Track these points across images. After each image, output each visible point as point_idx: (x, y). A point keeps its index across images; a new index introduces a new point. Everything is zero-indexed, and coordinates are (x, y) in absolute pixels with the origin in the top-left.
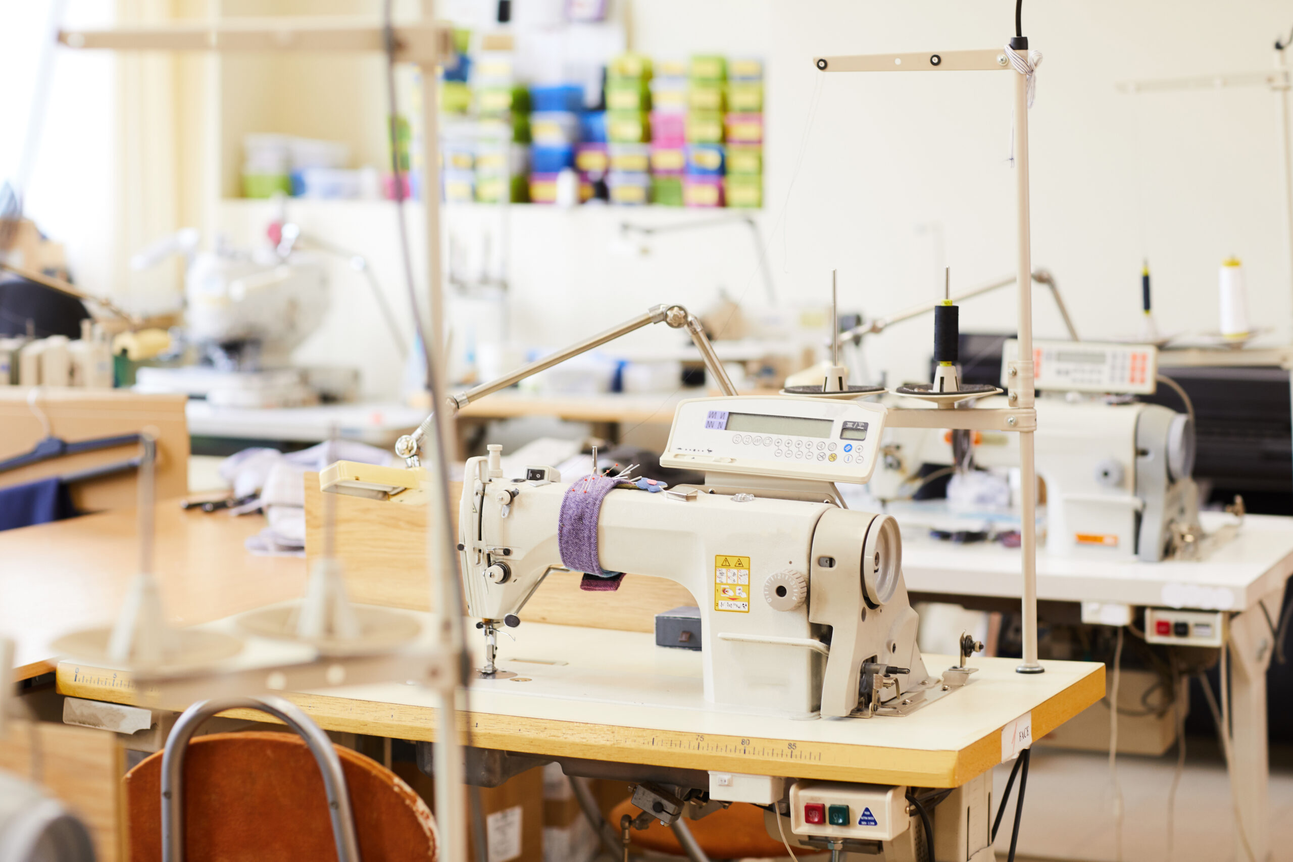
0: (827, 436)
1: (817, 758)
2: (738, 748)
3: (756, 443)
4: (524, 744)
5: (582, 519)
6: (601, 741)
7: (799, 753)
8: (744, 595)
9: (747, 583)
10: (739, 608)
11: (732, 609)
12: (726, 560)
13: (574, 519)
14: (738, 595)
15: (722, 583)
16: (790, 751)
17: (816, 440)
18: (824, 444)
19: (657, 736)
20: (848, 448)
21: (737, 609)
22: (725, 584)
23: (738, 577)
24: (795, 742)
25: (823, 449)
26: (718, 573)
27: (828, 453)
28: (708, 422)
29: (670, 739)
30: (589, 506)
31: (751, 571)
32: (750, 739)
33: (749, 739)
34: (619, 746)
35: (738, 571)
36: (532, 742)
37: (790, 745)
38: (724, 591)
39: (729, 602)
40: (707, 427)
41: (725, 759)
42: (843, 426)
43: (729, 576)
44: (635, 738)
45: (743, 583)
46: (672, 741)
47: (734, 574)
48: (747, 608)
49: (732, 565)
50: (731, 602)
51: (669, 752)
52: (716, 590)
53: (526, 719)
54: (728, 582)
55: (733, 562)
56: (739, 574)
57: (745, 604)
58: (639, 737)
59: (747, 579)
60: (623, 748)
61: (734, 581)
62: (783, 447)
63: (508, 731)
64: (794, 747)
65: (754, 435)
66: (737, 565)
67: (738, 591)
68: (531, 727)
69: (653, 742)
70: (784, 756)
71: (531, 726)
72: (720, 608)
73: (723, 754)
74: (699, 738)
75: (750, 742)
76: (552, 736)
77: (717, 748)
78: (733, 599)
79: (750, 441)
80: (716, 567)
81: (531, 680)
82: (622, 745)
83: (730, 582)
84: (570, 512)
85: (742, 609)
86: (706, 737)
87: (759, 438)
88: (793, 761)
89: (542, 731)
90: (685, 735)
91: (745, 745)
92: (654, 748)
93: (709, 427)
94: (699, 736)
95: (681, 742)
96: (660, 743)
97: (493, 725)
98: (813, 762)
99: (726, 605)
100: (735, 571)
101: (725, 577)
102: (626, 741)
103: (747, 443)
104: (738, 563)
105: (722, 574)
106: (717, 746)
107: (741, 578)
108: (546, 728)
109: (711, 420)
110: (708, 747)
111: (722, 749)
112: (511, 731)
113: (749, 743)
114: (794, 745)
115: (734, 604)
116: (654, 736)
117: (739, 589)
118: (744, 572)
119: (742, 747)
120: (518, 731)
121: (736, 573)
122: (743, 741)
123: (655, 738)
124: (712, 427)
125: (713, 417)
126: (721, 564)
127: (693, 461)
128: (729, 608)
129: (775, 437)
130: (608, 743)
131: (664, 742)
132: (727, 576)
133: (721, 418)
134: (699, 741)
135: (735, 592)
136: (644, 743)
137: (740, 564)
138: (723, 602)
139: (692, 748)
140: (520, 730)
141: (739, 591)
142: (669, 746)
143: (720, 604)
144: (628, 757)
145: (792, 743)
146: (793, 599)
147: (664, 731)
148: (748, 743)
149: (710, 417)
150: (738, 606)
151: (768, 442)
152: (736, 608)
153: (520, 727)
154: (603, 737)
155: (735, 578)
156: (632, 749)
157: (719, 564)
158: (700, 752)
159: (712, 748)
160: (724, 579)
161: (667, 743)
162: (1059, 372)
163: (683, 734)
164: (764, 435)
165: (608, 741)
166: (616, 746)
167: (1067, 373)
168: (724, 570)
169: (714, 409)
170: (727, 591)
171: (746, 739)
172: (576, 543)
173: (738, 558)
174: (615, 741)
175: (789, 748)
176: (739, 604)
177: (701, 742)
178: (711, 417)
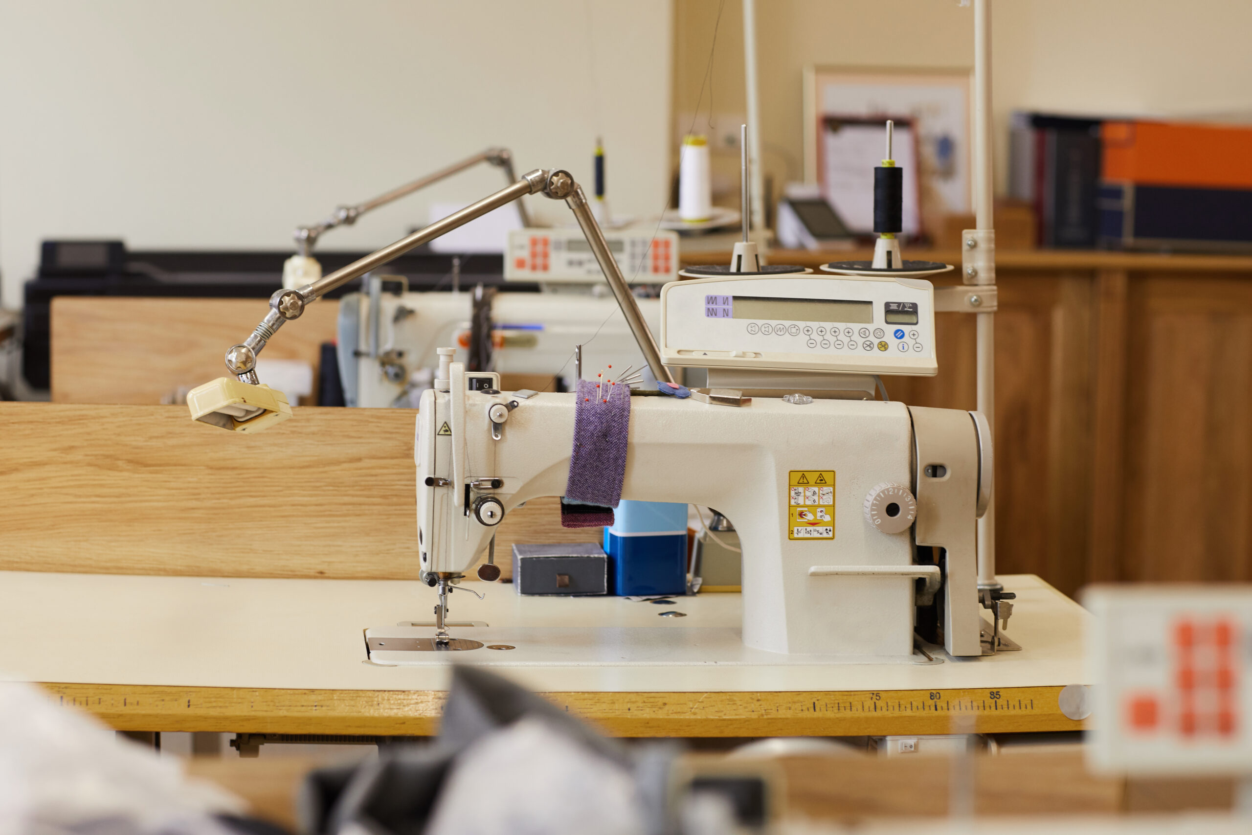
0: (870, 320)
1: (1029, 707)
2: (926, 704)
3: (779, 333)
4: (636, 727)
5: (606, 436)
6: (743, 714)
7: (1006, 703)
8: (827, 518)
9: (831, 503)
10: (821, 534)
11: (812, 536)
12: (803, 476)
13: (597, 437)
14: (818, 518)
15: (798, 505)
16: (993, 701)
17: (856, 327)
18: (867, 331)
19: (818, 700)
20: (899, 335)
21: (818, 536)
22: (802, 506)
23: (819, 496)
24: (998, 690)
25: (867, 337)
26: (793, 493)
27: (876, 342)
28: (709, 309)
29: (837, 702)
30: (616, 419)
31: (836, 487)
32: (941, 692)
33: (938, 691)
34: (769, 717)
35: (819, 489)
36: (648, 723)
37: (992, 693)
38: (801, 515)
39: (807, 528)
40: (708, 316)
41: (911, 719)
42: (886, 308)
43: (806, 497)
44: (790, 705)
45: (826, 503)
46: (838, 703)
47: (814, 493)
48: (831, 534)
49: (812, 482)
50: (809, 528)
51: (837, 718)
52: (791, 515)
53: (635, 694)
54: (806, 503)
55: (813, 478)
56: (821, 492)
57: (829, 529)
58: (794, 702)
59: (832, 498)
60: (775, 719)
61: (814, 501)
62: (814, 336)
63: (613, 712)
64: (998, 696)
65: (774, 323)
66: (818, 481)
67: (819, 514)
68: (645, 704)
69: (814, 707)
70: (987, 708)
71: (644, 702)
72: (796, 536)
73: (909, 713)
74: (874, 697)
75: (941, 695)
76: (676, 713)
77: (900, 707)
78: (813, 524)
79: (770, 331)
80: (790, 485)
81: (515, 648)
82: (773, 715)
83: (808, 503)
84: (591, 428)
85: (825, 535)
86: (882, 695)
87: (782, 327)
88: (999, 712)
89: (660, 708)
90: (854, 695)
91: (935, 700)
92: (818, 714)
93: (712, 315)
94: (873, 694)
95: (851, 703)
96: (824, 708)
97: (592, 707)
98: (1023, 712)
99: (803, 531)
100: (816, 489)
101: (803, 498)
102: (778, 710)
103: (766, 333)
104: (820, 479)
105: (798, 494)
106: (899, 705)
107: (824, 497)
108: (665, 704)
109: (711, 306)
110: (887, 707)
111: (906, 707)
112: (617, 711)
113: (940, 697)
114: (998, 693)
115: (815, 530)
116: (814, 700)
117: (821, 511)
118: (826, 489)
119: (932, 702)
120: (628, 711)
121: (817, 491)
122: (931, 696)
123: (817, 703)
124: (716, 315)
125: (713, 303)
126: (797, 482)
127: (705, 357)
128: (808, 536)
129: (802, 324)
130: (754, 716)
131: (828, 706)
132: (805, 496)
133: (724, 304)
134: (874, 700)
135: (815, 515)
136: (802, 710)
137: (822, 480)
138: (800, 529)
139: (868, 710)
140: (629, 709)
141: (821, 514)
142: (836, 711)
143: (795, 531)
144: (781, 730)
145: (995, 691)
146: (909, 517)
147: (827, 693)
148: (938, 698)
149: (709, 303)
150: (821, 531)
151: (794, 330)
152: (816, 535)
153: (629, 706)
154: (745, 708)
155: (816, 498)
156: (787, 719)
157: (794, 481)
158: (878, 714)
159: (893, 707)
160: (801, 500)
161: (833, 707)
162: (571, 263)
163: (852, 693)
164: (787, 323)
165: (753, 711)
166: (765, 717)
167: (580, 263)
168: (801, 489)
169: (713, 293)
170: (804, 515)
171: (934, 692)
172: (597, 466)
173: (820, 473)
174: (764, 711)
175: (991, 698)
176: (821, 529)
177: (877, 701)
178: (711, 302)
